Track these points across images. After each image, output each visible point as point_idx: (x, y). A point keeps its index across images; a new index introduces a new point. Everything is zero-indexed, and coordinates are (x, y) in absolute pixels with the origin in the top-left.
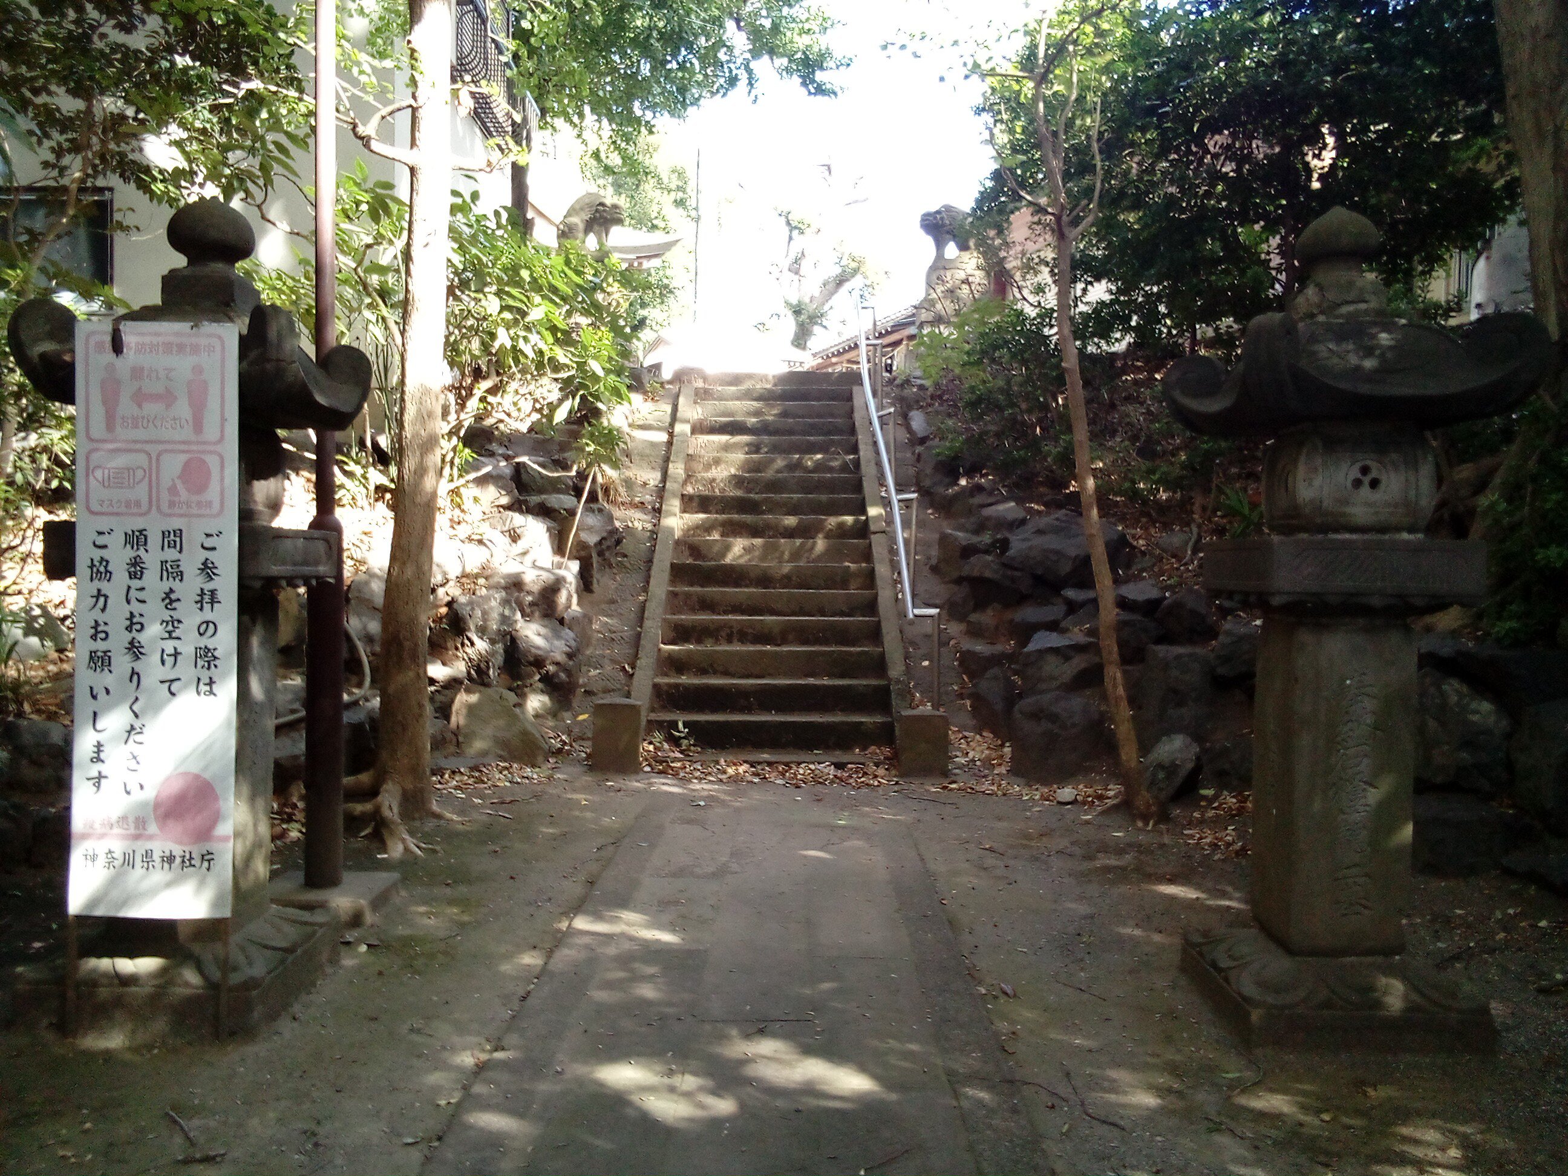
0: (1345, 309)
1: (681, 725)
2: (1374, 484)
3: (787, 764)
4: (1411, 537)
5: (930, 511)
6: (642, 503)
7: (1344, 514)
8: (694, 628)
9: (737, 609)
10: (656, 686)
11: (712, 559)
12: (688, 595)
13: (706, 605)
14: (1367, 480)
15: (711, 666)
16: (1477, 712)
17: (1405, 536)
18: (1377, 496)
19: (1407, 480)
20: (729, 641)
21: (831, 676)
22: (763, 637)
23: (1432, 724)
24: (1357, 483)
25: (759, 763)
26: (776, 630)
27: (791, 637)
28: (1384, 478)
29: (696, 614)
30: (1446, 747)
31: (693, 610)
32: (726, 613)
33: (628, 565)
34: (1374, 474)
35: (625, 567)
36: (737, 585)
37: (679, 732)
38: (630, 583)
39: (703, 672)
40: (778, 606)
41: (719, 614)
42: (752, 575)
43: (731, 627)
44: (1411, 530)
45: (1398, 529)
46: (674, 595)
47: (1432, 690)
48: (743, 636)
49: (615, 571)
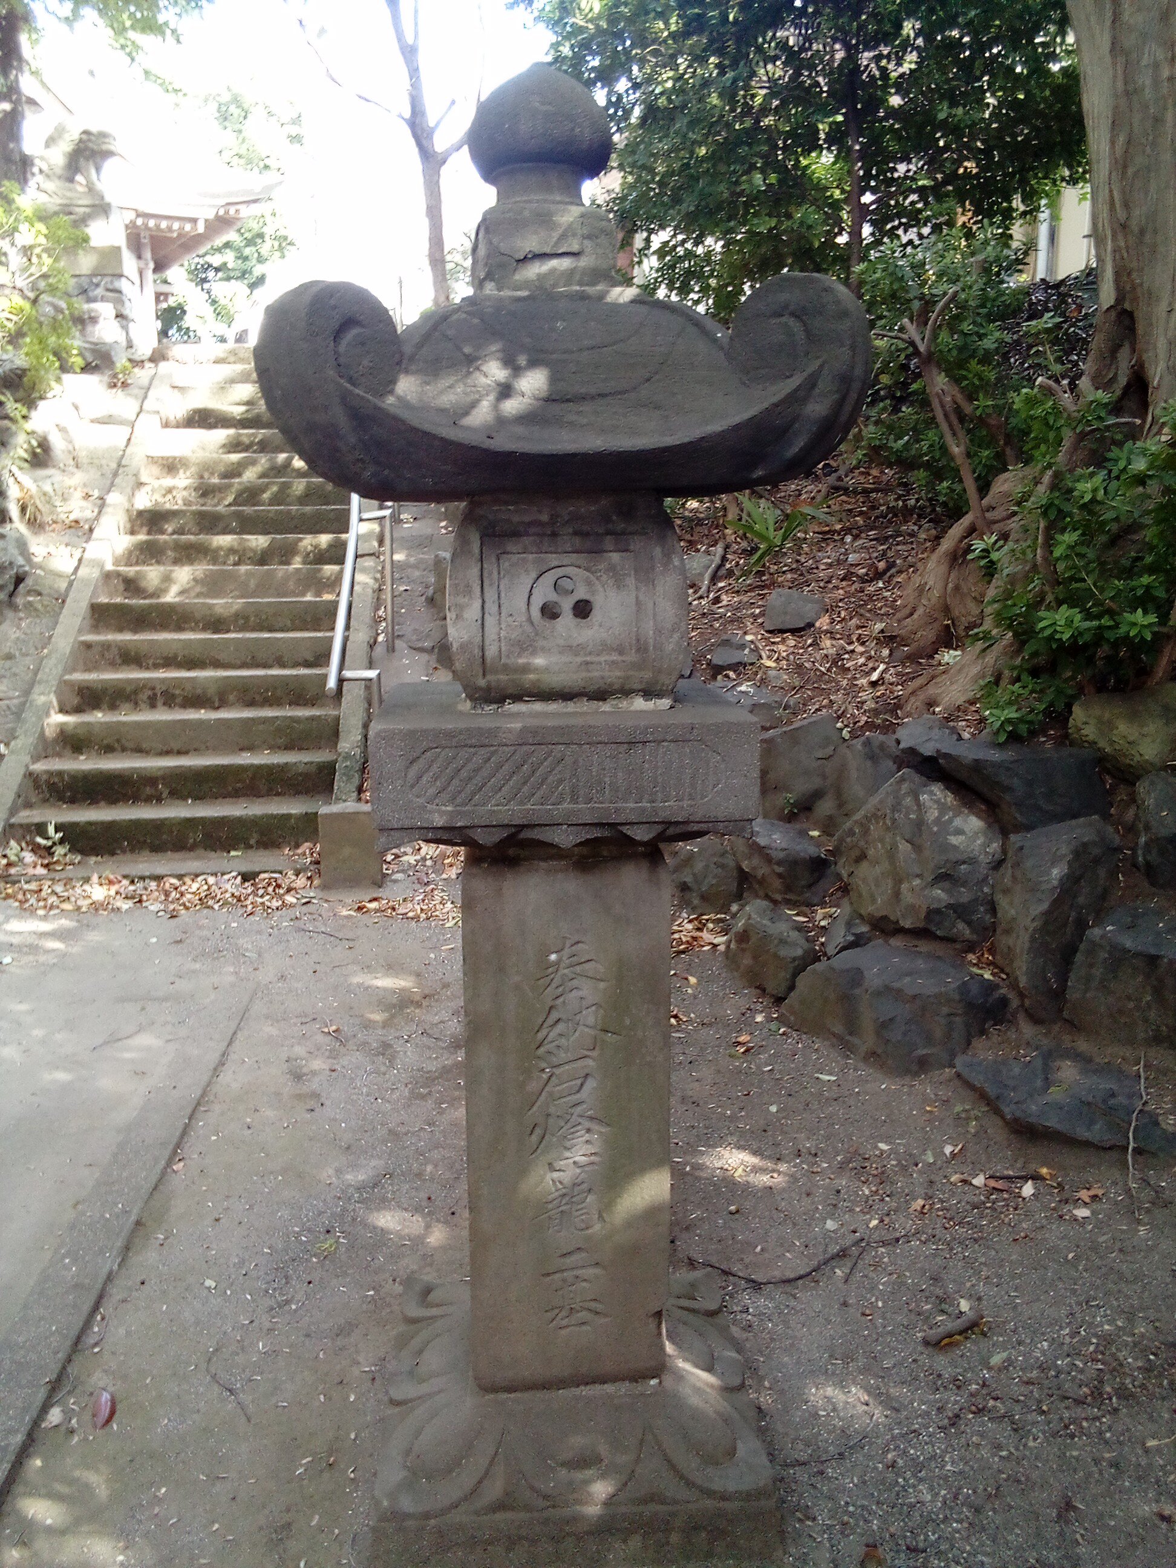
0: (535, 270)
1: (51, 830)
2: (582, 609)
3: (180, 877)
4: (650, 705)
5: (443, 524)
6: (77, 522)
7: (526, 669)
8: (104, 691)
9: (169, 662)
10: (30, 775)
11: (152, 596)
12: (106, 646)
13: (130, 658)
14: (567, 605)
15: (118, 741)
16: (959, 832)
17: (640, 703)
18: (588, 633)
19: (638, 603)
20: (153, 706)
21: (274, 748)
22: (196, 700)
23: (904, 847)
24: (550, 612)
25: (143, 878)
26: (211, 691)
27: (231, 698)
28: (598, 601)
29: (117, 671)
30: (917, 882)
31: (113, 665)
32: (156, 666)
33: (39, 607)
34: (581, 594)
35: (36, 610)
36: (179, 629)
37: (48, 838)
38: (38, 630)
39: (108, 749)
40: (222, 657)
41: (147, 668)
42: (197, 615)
43: (153, 689)
44: (648, 693)
45: (626, 692)
46: (88, 646)
47: (908, 801)
48: (169, 697)
49: (22, 615)
